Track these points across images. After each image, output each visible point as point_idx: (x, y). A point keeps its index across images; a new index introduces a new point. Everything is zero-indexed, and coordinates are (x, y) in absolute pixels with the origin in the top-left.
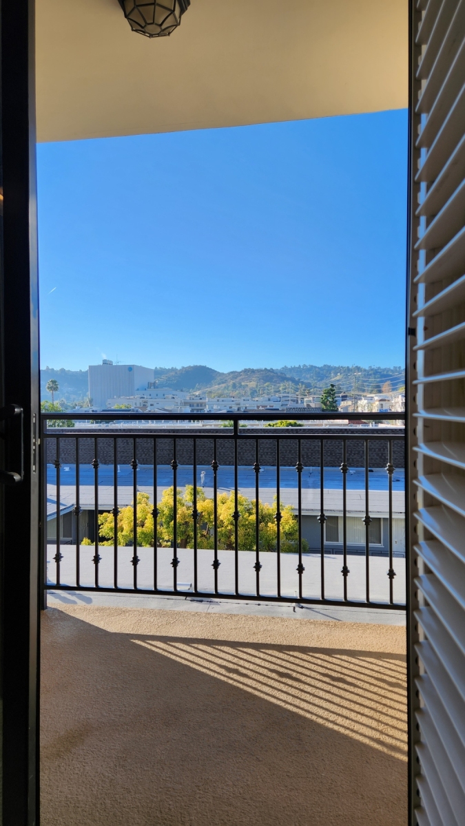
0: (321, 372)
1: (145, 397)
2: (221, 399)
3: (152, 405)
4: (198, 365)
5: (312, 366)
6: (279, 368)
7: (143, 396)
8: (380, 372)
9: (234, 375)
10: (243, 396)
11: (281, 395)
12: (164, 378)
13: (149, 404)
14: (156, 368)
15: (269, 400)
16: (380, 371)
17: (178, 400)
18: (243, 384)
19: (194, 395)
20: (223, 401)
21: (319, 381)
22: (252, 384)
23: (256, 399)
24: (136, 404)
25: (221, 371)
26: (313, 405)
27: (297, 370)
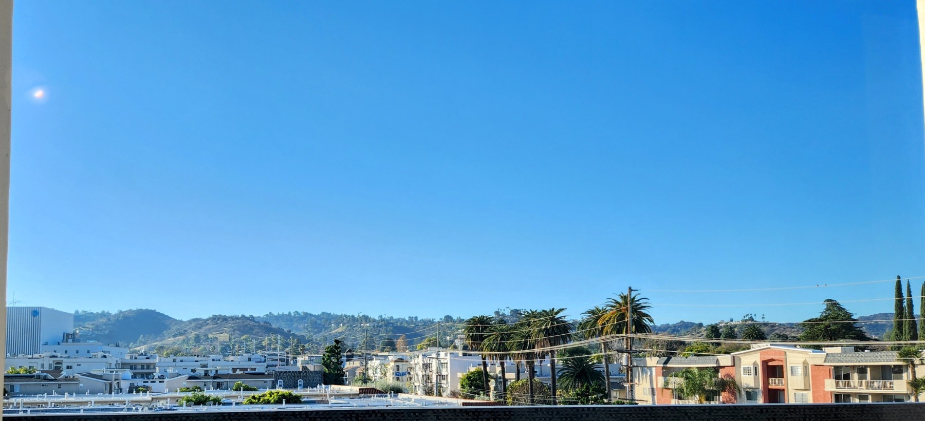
0: (319, 322)
1: (59, 355)
2: (179, 358)
3: (68, 367)
4: (144, 308)
5: (306, 314)
6: (262, 316)
7: (54, 354)
8: (393, 324)
9: (198, 323)
10: (210, 353)
11: (266, 352)
12: (89, 325)
13: (64, 366)
14: (77, 312)
15: (250, 360)
16: (392, 321)
17: (113, 360)
18: (210, 336)
19: (135, 352)
20: (182, 361)
21: (315, 333)
22: (224, 337)
23: (231, 358)
24: (43, 366)
25: (177, 318)
26: (311, 368)
27: (288, 318)
